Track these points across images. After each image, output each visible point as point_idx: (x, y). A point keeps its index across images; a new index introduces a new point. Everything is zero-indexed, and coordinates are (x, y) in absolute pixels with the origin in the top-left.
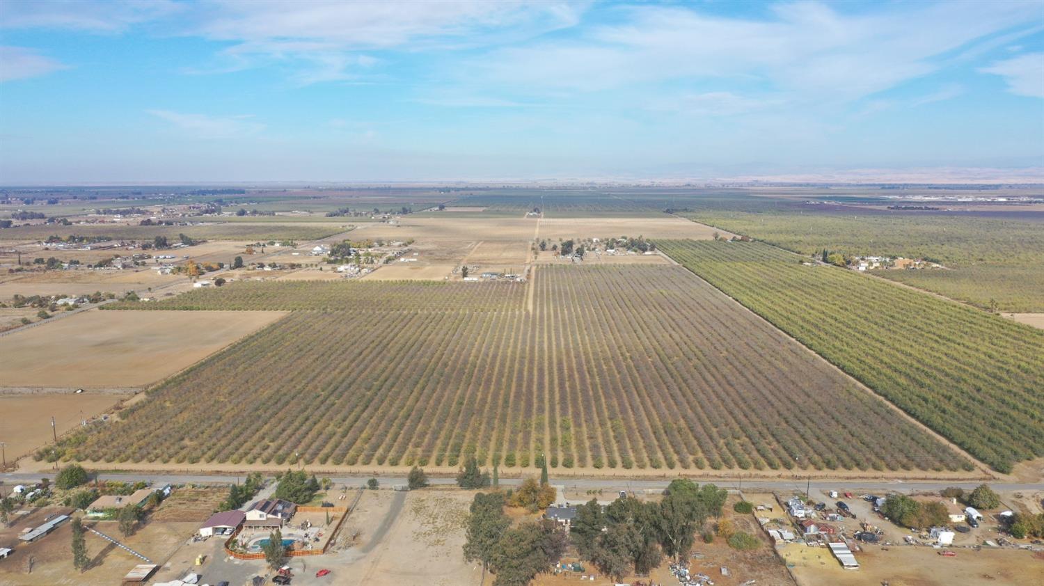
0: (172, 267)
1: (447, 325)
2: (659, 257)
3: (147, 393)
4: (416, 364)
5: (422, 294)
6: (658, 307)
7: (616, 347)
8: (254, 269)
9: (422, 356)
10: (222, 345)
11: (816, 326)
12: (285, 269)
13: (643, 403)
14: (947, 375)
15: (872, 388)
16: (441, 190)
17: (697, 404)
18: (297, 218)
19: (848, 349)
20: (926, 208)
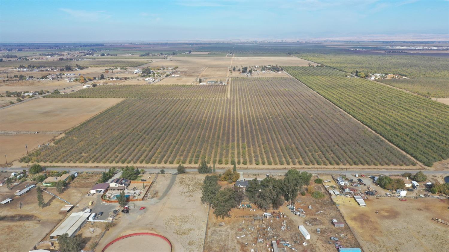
0: (73, 79)
1: (193, 104)
2: (284, 74)
3: (65, 133)
4: (180, 121)
5: (182, 91)
6: (284, 96)
7: (265, 113)
8: (109, 79)
9: (182, 118)
10: (97, 113)
11: (352, 104)
12: (123, 80)
13: (277, 137)
14: (407, 125)
15: (375, 131)
16: (189, 44)
17: (300, 138)
18: (127, 57)
19: (366, 114)
20: (402, 52)
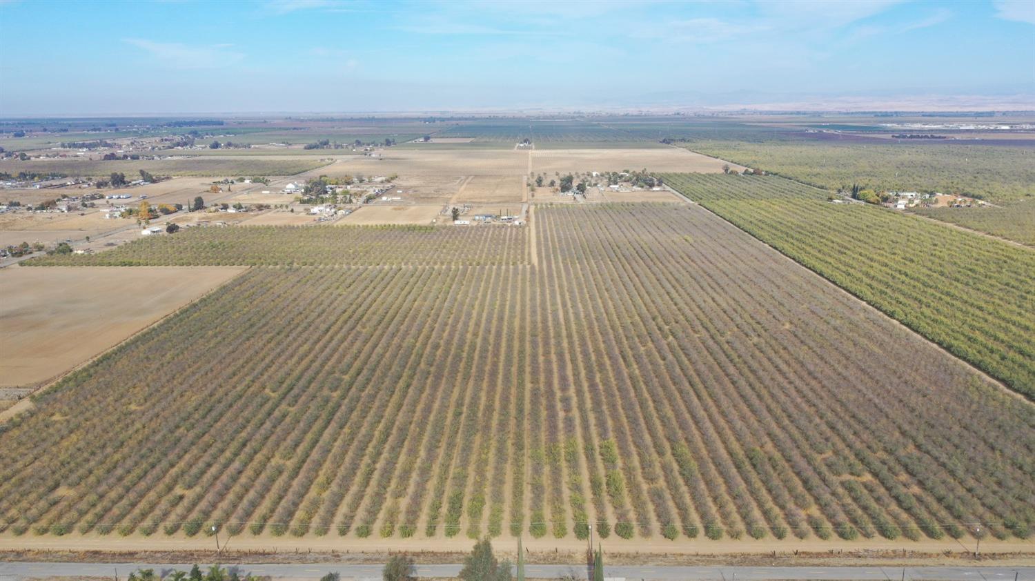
2: (667, 194)
6: (686, 258)
8: (216, 210)
12: (252, 210)
16: (425, 120)
20: (933, 137)
